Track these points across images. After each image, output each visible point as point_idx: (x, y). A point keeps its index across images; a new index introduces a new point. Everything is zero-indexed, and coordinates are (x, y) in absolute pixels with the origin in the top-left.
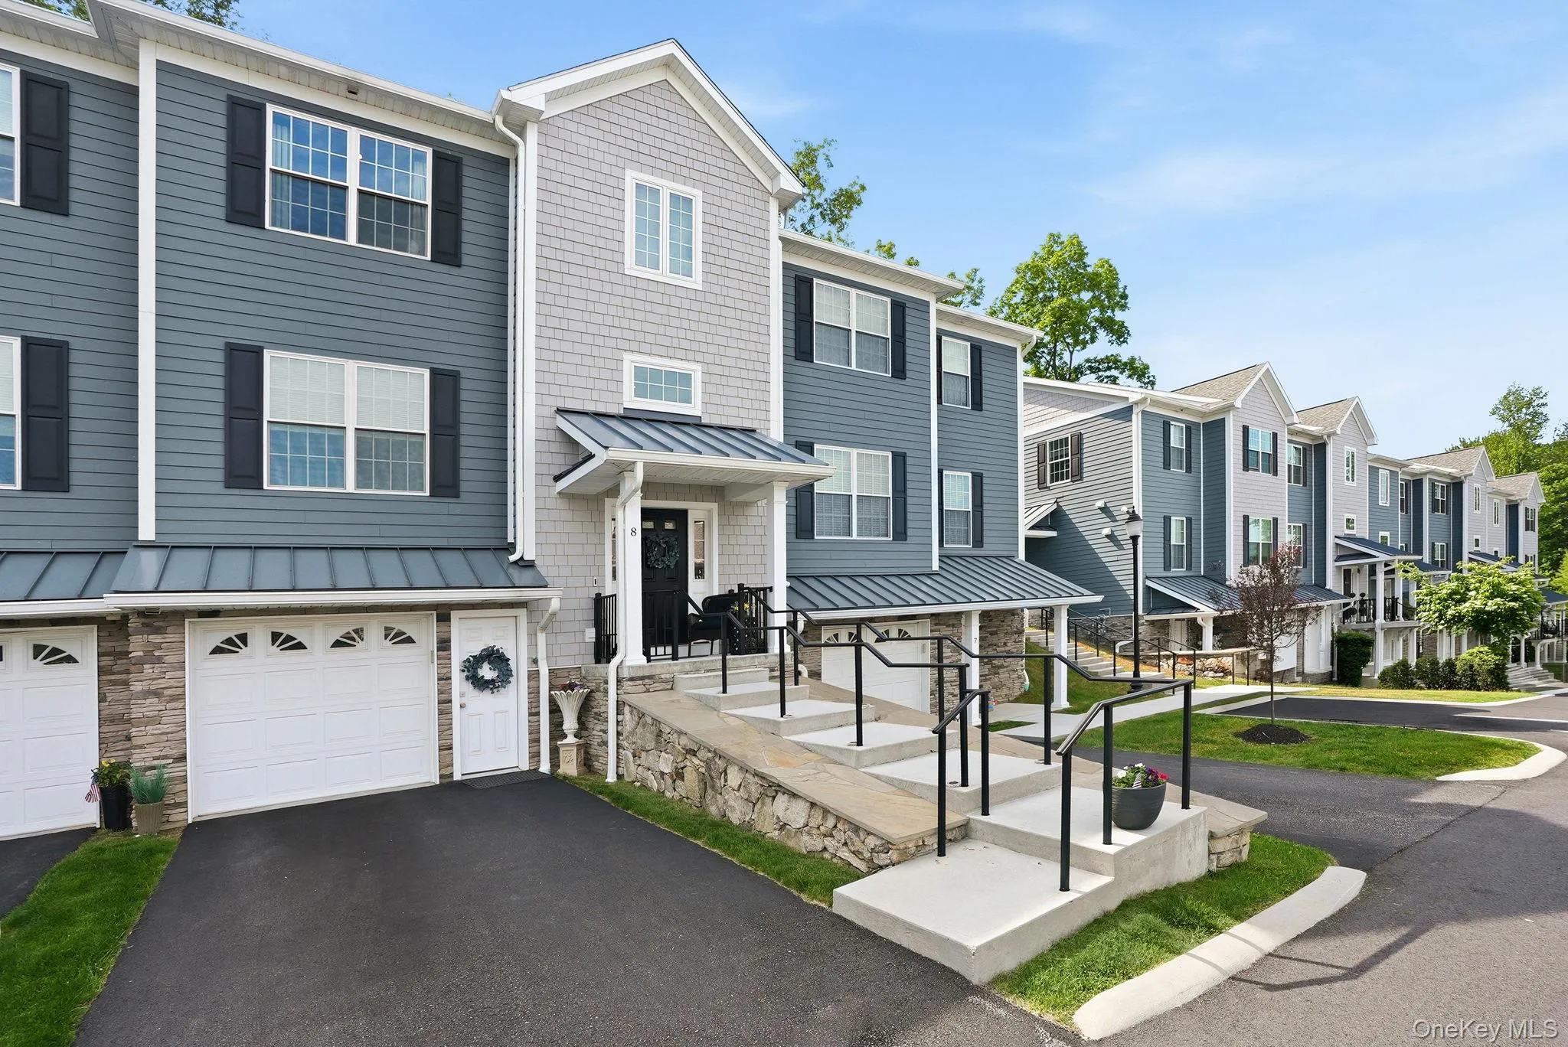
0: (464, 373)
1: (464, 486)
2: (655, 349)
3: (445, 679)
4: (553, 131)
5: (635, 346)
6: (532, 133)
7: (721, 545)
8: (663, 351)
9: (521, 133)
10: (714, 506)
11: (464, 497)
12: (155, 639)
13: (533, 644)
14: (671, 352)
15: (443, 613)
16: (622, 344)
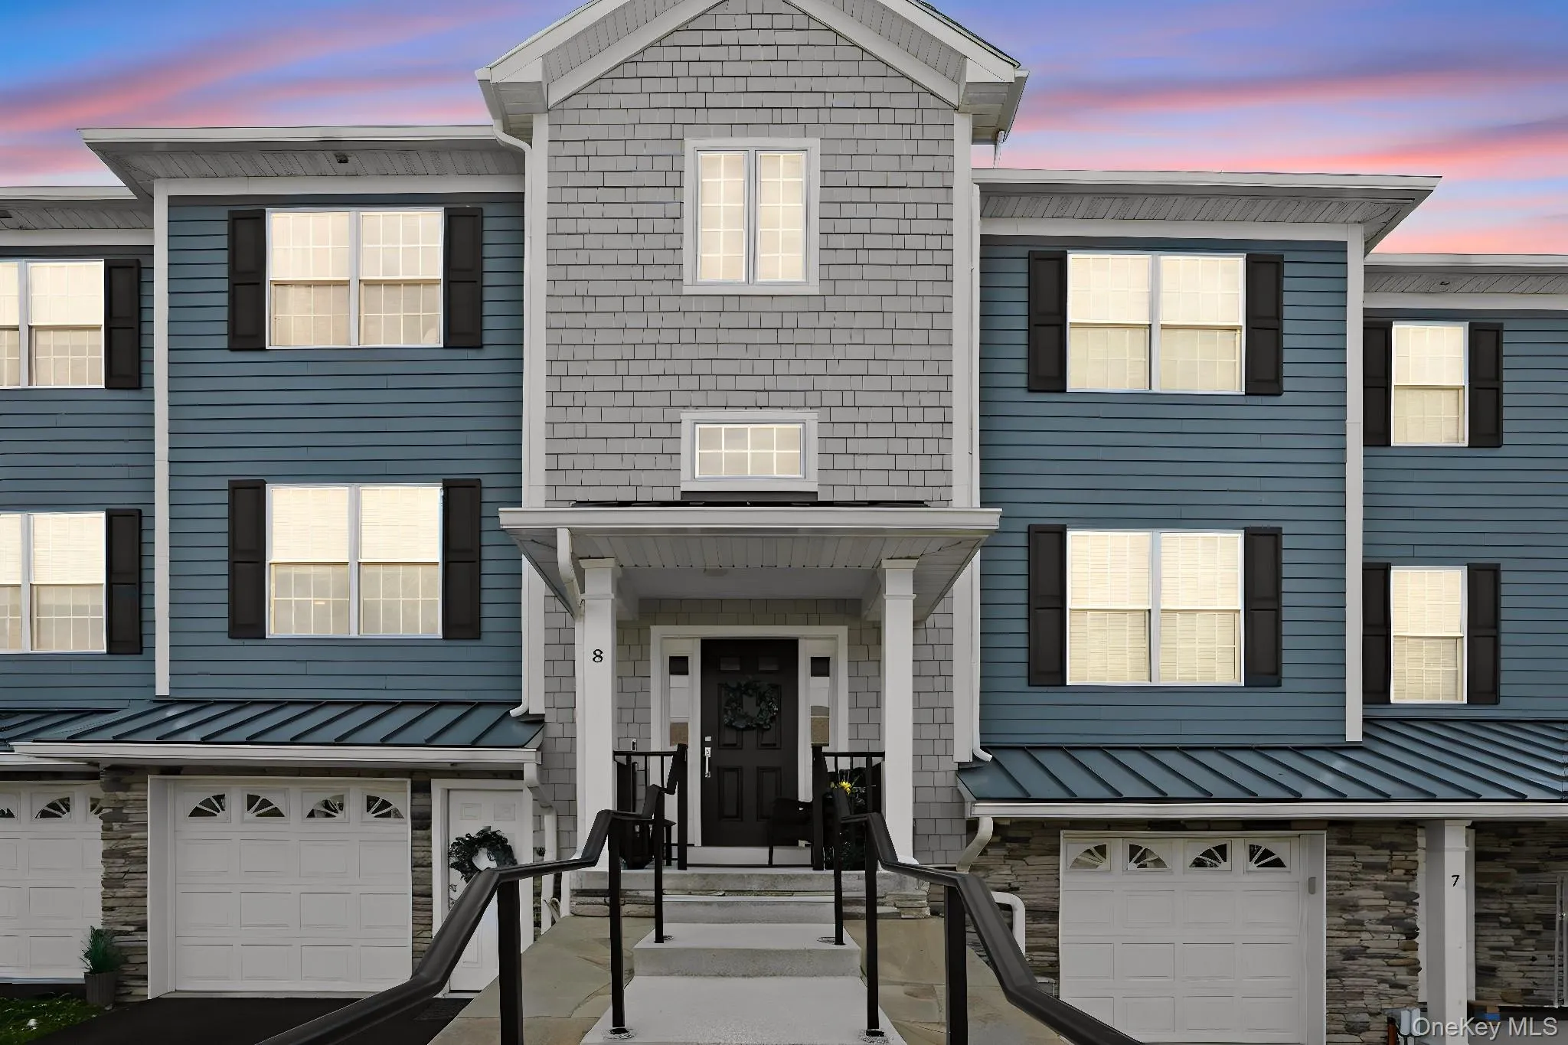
0: (486, 481)
1: (487, 625)
2: (734, 398)
3: (421, 865)
4: (570, 116)
5: (698, 398)
6: (541, 129)
7: (853, 693)
8: (748, 398)
9: (527, 135)
10: (842, 632)
11: (487, 639)
12: (121, 795)
13: (539, 830)
14: (762, 399)
15: (421, 779)
16: (678, 399)
